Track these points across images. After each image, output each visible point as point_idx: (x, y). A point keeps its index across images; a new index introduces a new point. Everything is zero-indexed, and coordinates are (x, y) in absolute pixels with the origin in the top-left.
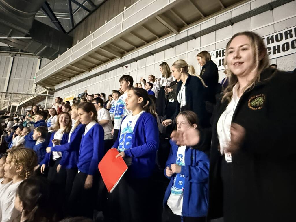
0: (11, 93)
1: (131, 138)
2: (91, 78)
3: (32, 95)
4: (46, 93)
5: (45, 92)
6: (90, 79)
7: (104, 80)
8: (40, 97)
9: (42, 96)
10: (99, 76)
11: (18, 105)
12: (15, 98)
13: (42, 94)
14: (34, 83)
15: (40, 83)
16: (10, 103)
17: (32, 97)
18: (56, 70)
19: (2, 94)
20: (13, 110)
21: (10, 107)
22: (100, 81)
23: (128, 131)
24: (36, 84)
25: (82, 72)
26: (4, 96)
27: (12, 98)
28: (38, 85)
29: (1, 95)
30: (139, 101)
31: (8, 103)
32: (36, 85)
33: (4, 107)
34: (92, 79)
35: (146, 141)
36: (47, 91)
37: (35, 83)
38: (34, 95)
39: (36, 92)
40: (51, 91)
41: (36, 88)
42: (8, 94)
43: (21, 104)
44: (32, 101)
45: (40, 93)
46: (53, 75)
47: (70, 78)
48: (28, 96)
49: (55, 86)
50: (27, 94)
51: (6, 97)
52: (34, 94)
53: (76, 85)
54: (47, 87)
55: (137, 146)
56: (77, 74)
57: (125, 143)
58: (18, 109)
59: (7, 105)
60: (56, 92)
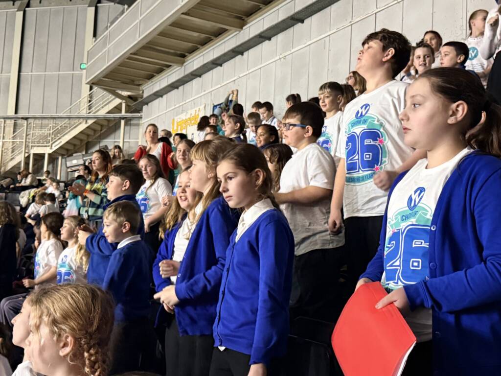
0: (26, 119)
1: (426, 245)
2: (248, 49)
3: (81, 120)
4: (118, 109)
5: (116, 107)
6: (246, 54)
7: (289, 52)
8: (105, 123)
9: (108, 120)
10: (273, 39)
11: (47, 151)
12: (38, 132)
13: (109, 113)
14: (84, 81)
15: (100, 80)
16: (27, 147)
17: (83, 126)
18: (141, 37)
19: (5, 122)
20: (36, 166)
21: (28, 157)
22: (278, 58)
23: (413, 221)
24: (88, 86)
25: (219, 33)
26: (10, 126)
27: (31, 132)
28: (95, 88)
29: (3, 125)
30: (454, 113)
31: (21, 147)
32: (91, 89)
33: (12, 159)
34: (251, 51)
35: (485, 253)
36: (121, 104)
37: (87, 84)
38: (86, 119)
39: (93, 109)
40: (133, 104)
41: (91, 96)
42: (19, 122)
43: (54, 149)
44: (84, 137)
45: (102, 113)
46: (135, 54)
47: (183, 56)
48: (72, 121)
49: (144, 87)
50: (69, 118)
51: (14, 131)
52: (86, 115)
53: (205, 76)
54: (120, 92)
55: (449, 273)
56: (204, 43)
57: (406, 262)
58: (49, 164)
59: (22, 152)
60: (147, 104)
